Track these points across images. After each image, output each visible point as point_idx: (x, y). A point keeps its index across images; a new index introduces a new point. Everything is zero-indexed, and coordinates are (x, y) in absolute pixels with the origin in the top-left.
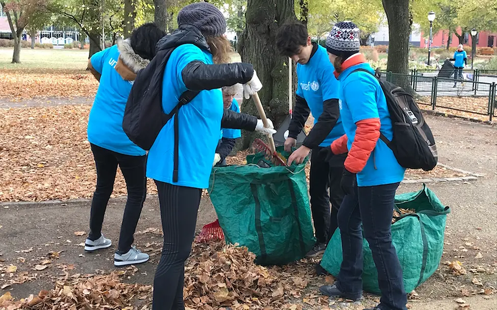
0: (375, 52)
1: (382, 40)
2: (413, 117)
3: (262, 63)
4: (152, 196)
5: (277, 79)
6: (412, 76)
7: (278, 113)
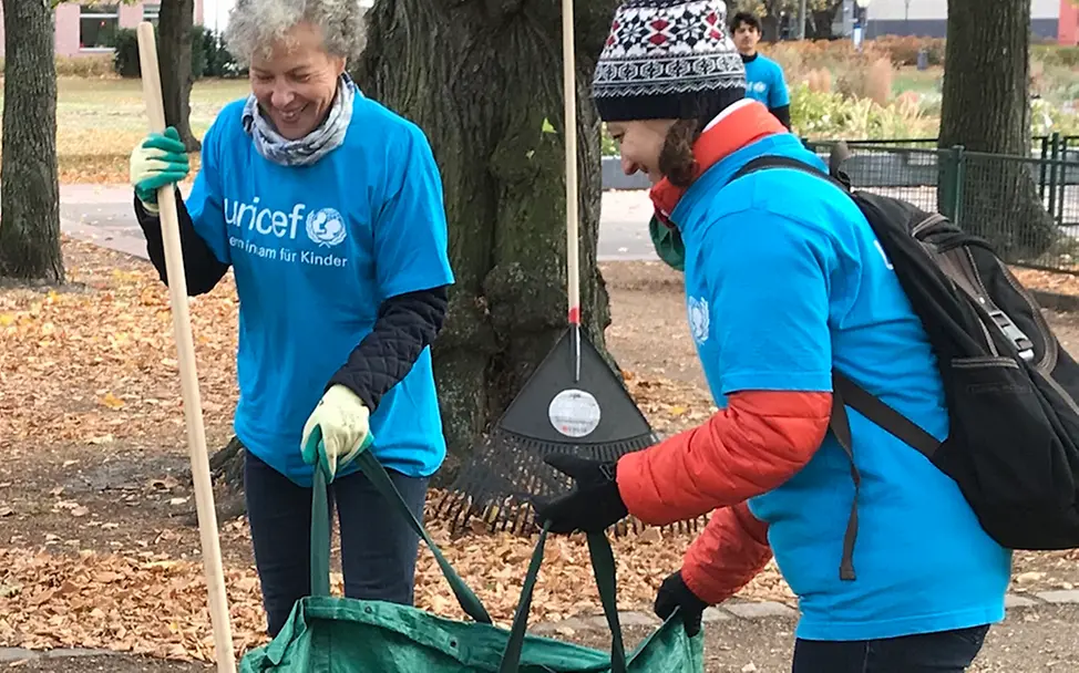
0: (883, 64)
1: (902, 17)
2: (1012, 332)
3: (453, 123)
4: (37, 656)
5: (517, 183)
6: (1043, 162)
7: (521, 321)
